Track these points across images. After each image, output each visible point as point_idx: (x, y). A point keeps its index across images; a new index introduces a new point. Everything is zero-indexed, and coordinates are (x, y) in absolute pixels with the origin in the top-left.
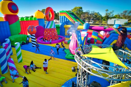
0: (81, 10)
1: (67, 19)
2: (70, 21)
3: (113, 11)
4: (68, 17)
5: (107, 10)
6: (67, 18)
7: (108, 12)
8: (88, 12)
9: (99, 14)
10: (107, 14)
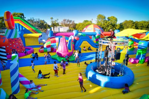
0: (22, 17)
1: (22, 27)
2: (28, 29)
3: (58, 19)
4: (25, 25)
5: (52, 18)
6: (23, 25)
7: (53, 20)
8: (32, 19)
9: (45, 22)
10: (52, 22)
